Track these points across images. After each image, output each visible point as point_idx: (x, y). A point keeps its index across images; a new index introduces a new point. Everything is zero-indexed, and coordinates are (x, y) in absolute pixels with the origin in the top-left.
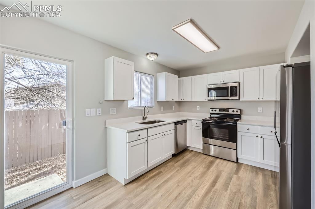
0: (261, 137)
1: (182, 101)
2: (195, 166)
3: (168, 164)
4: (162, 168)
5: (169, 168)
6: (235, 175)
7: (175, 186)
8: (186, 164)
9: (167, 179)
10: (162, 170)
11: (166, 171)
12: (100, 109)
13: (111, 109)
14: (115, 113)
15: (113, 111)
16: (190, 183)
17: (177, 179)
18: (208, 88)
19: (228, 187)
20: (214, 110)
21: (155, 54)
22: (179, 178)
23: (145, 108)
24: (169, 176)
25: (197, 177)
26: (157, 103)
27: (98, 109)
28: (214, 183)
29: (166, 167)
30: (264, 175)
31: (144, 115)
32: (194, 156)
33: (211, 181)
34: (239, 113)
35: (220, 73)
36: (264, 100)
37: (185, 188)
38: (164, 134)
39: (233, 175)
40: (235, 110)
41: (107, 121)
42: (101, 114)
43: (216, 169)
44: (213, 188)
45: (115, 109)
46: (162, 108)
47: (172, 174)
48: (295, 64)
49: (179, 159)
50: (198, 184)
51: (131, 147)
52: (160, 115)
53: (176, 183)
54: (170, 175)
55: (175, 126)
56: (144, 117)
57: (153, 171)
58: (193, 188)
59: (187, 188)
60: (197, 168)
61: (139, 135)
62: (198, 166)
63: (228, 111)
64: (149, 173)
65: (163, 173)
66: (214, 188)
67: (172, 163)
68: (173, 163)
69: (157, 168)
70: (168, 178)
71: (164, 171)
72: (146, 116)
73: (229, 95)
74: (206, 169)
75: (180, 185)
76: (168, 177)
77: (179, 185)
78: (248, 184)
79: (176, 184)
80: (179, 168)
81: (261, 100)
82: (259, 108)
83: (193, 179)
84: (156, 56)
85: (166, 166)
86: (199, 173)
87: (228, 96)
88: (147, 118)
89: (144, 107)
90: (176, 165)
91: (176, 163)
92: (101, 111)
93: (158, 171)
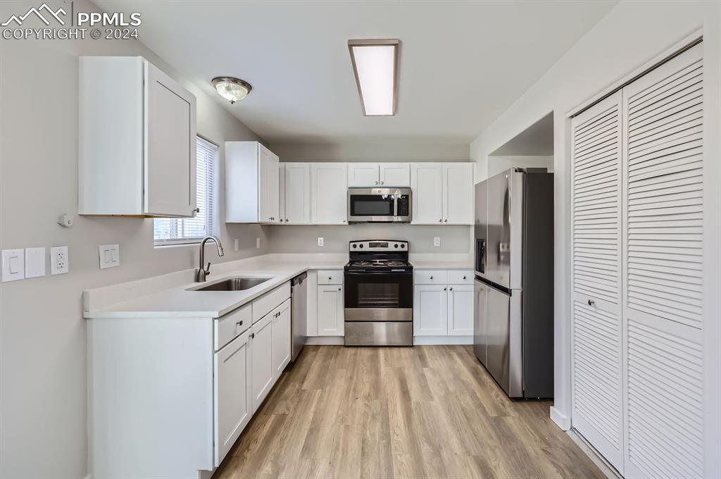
0: (451, 290)
1: (283, 223)
2: (349, 375)
3: (286, 392)
4: (278, 406)
5: (297, 399)
6: (425, 369)
7: (342, 431)
8: (327, 377)
9: (312, 425)
10: (280, 409)
11: (295, 409)
12: (65, 250)
13: (102, 248)
14: (117, 264)
15: (110, 255)
16: (365, 411)
17: (334, 416)
18: (351, 196)
19: (430, 392)
20: (358, 244)
21: (244, 84)
22: (336, 411)
23: (204, 242)
24: (310, 416)
25: (369, 395)
26: (225, 228)
27: (54, 251)
28: (405, 393)
29: (286, 398)
30: (460, 355)
31: (202, 266)
32: (332, 358)
33: (397, 393)
34: (405, 249)
35: (375, 165)
36: (448, 223)
37: (364, 426)
38: (276, 311)
39: (423, 370)
40: (400, 244)
41: (93, 294)
42: (65, 270)
43: (390, 368)
44: (411, 404)
45: (117, 246)
46: (236, 241)
47: (313, 409)
48: (528, 169)
49: (303, 371)
50: (381, 407)
51: (225, 361)
52: (232, 262)
53: (339, 424)
54: (312, 414)
55: (292, 289)
56: (202, 270)
57: (259, 420)
58: (379, 417)
59: (368, 423)
60: (355, 378)
61: (241, 323)
62: (356, 374)
63: (386, 246)
64: (251, 430)
65: (289, 416)
66: (412, 402)
67: (294, 386)
68: (297, 386)
69: (265, 409)
70: (313, 421)
71: (288, 409)
72: (206, 267)
73: (395, 213)
74: (373, 376)
75: (349, 423)
76: (311, 418)
77: (348, 426)
78: (451, 376)
79: (339, 426)
80: (319, 391)
81: (444, 223)
82: (435, 239)
83: (366, 402)
84: (247, 91)
85: (283, 396)
86: (367, 386)
87: (393, 215)
88: (208, 273)
89: (202, 241)
90: (306, 385)
91: (303, 382)
92: (66, 257)
93: (273, 417)
